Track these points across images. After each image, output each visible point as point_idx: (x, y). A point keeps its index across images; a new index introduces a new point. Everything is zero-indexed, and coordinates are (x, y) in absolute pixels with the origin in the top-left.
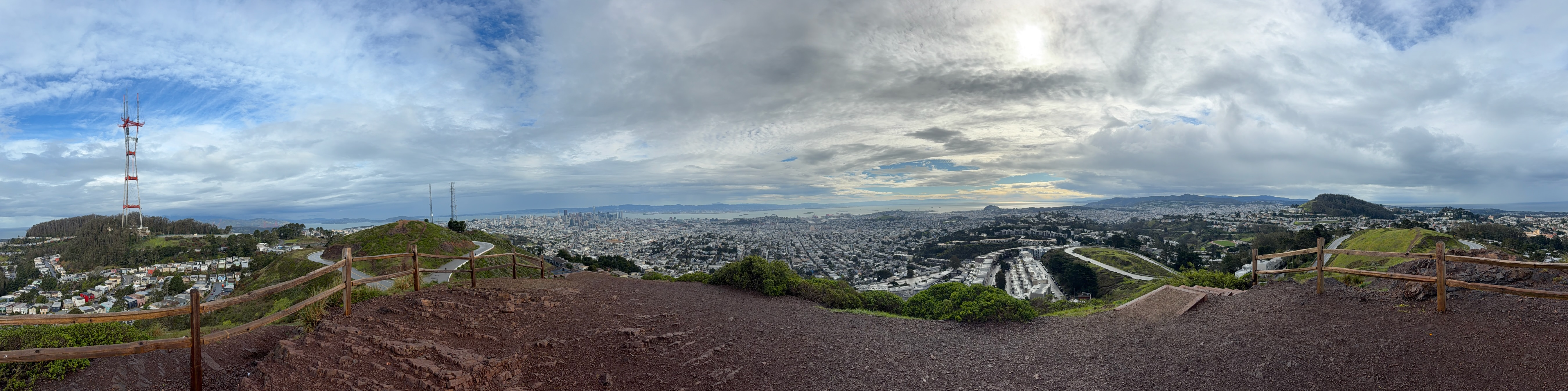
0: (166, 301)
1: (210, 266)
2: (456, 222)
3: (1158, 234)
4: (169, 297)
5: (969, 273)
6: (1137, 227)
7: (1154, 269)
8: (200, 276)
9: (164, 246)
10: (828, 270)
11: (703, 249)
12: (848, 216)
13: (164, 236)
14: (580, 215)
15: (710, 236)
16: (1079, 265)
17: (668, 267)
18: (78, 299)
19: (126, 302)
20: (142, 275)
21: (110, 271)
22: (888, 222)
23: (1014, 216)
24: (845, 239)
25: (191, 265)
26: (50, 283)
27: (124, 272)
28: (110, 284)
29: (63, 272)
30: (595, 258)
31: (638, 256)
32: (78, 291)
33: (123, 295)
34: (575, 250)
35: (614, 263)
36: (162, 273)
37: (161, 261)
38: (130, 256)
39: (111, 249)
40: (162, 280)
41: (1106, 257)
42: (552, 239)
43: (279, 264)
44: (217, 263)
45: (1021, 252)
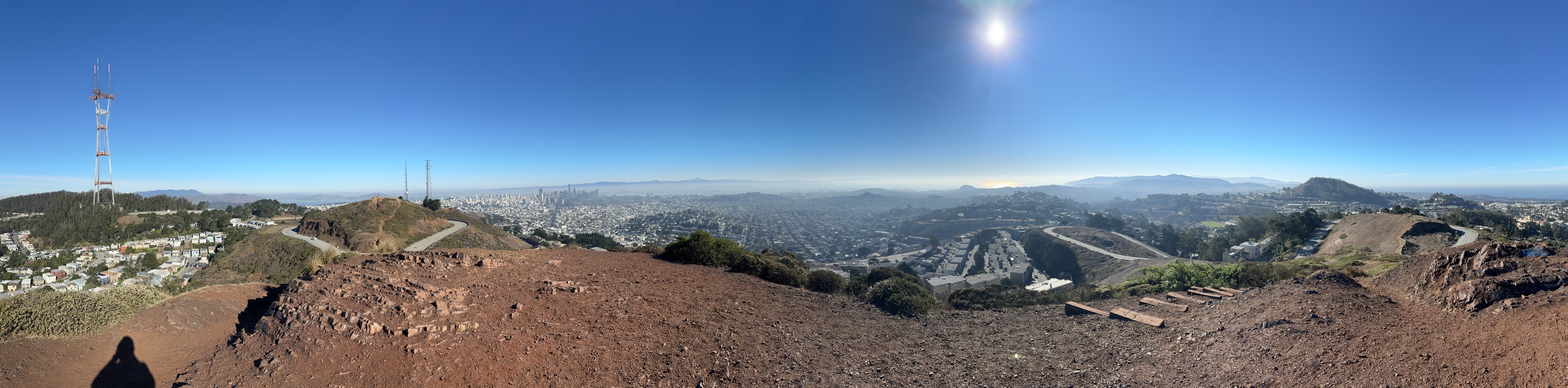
0: (140, 277)
1: (184, 241)
2: (431, 199)
4: (143, 273)
5: (948, 252)
6: (1121, 206)
7: (1140, 249)
8: (174, 251)
9: (137, 222)
10: (808, 248)
11: (682, 225)
13: (136, 213)
14: (556, 193)
15: (689, 211)
16: (1059, 245)
18: (49, 276)
19: (98, 279)
20: (114, 253)
21: (81, 249)
22: (870, 198)
23: (990, 195)
24: (825, 216)
25: (164, 241)
26: (18, 260)
27: (96, 249)
28: (82, 261)
29: (31, 249)
30: (572, 236)
31: (616, 233)
32: (49, 268)
33: (95, 274)
34: (552, 228)
35: (592, 240)
36: (135, 250)
37: (134, 238)
38: (102, 233)
39: (83, 225)
40: (135, 256)
41: (1086, 237)
42: (528, 218)
43: (252, 239)
44: (190, 238)
45: (999, 232)
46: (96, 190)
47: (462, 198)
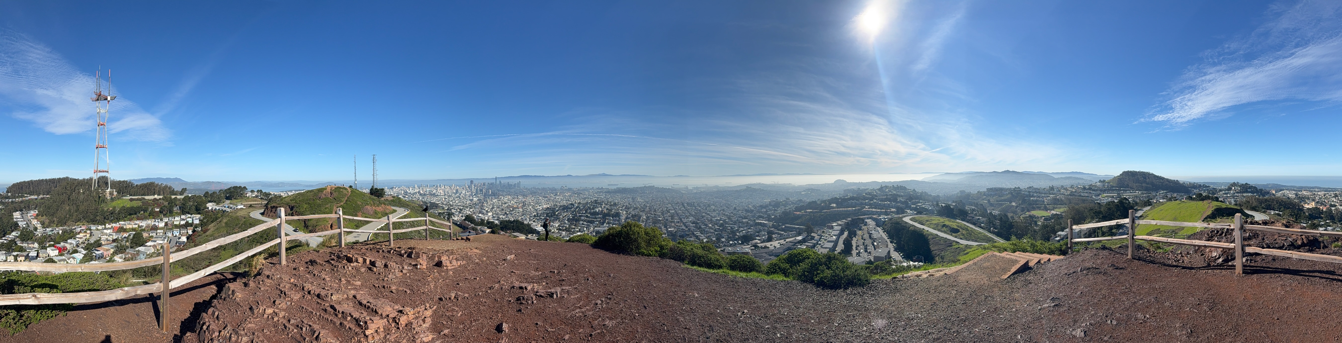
0: (128, 253)
1: (166, 222)
2: (376, 189)
3: (982, 205)
4: (132, 249)
5: (821, 238)
6: (964, 199)
7: (979, 235)
8: (158, 231)
9: (128, 206)
10: (698, 233)
11: (591, 214)
13: (128, 197)
14: (485, 184)
15: (596, 203)
16: (915, 232)
17: (560, 230)
18: (52, 250)
19: (94, 254)
20: (108, 231)
21: (81, 227)
22: (750, 193)
23: (859, 189)
24: (712, 207)
25: (151, 222)
26: (27, 235)
27: (93, 228)
28: (81, 238)
29: (39, 226)
30: (497, 222)
32: (52, 243)
33: (91, 248)
34: (480, 215)
35: (513, 226)
36: (126, 229)
37: (126, 219)
38: (98, 214)
39: (82, 208)
40: (125, 235)
41: (937, 225)
42: (460, 206)
43: (225, 221)
44: (173, 220)
45: (866, 220)
46: (95, 177)
47: (404, 188)
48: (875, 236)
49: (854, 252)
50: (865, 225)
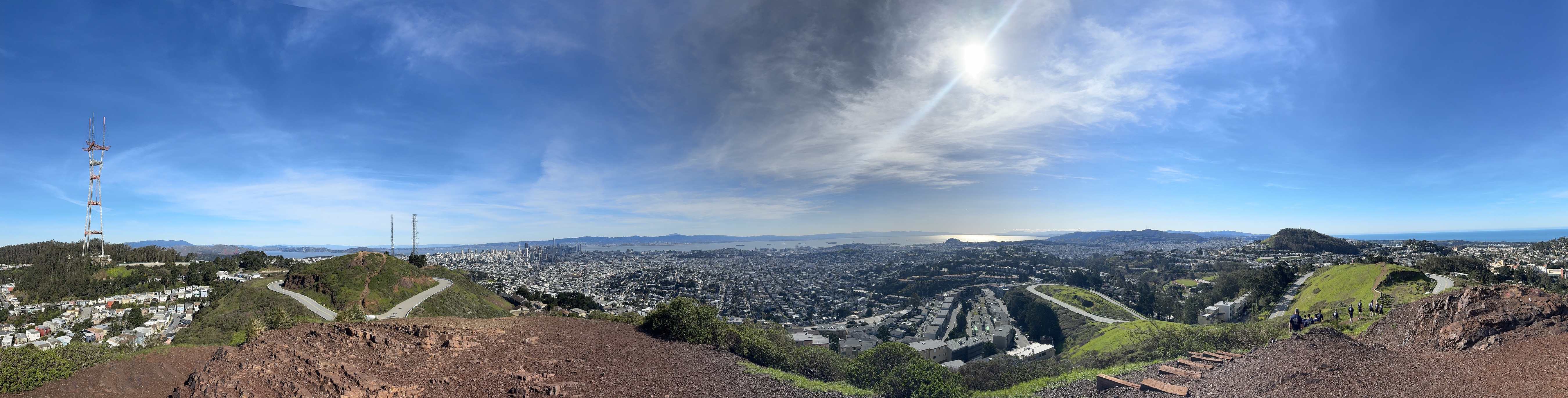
0: (124, 334)
1: (169, 296)
2: (416, 256)
3: (1119, 271)
4: (127, 330)
5: (929, 313)
6: (1099, 263)
7: (1116, 310)
8: (160, 307)
9: (124, 275)
10: (786, 307)
11: (662, 283)
12: (808, 248)
13: (125, 264)
14: (540, 248)
15: (669, 270)
16: (1042, 305)
17: (626, 304)
18: (33, 333)
19: (83, 336)
20: (100, 308)
21: (68, 303)
22: (849, 255)
23: (975, 250)
24: (804, 273)
25: (150, 296)
27: (83, 303)
28: (68, 317)
29: (16, 303)
30: (554, 295)
31: (596, 291)
32: (33, 324)
33: (81, 328)
34: (535, 286)
35: (572, 300)
36: (121, 304)
37: (121, 291)
38: (89, 286)
39: (70, 279)
40: (121, 312)
41: (1067, 296)
42: (512, 275)
43: (238, 294)
44: (177, 292)
45: (983, 290)
46: (87, 240)
47: (449, 254)
48: (994, 309)
49: (969, 331)
50: (982, 296)
